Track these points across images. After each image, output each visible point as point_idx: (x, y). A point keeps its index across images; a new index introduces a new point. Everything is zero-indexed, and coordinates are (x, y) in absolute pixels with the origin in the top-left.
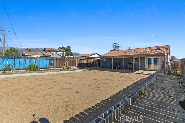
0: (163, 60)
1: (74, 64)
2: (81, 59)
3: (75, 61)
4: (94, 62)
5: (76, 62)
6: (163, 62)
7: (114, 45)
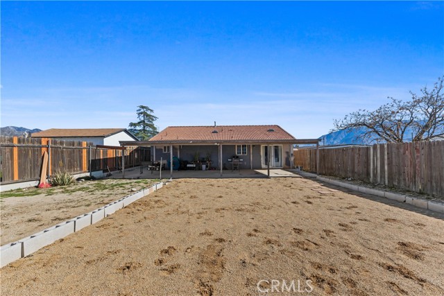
0: (288, 150)
1: (73, 164)
2: (98, 146)
3: (80, 151)
4: (130, 153)
5: (81, 157)
6: (287, 153)
7: (142, 110)
